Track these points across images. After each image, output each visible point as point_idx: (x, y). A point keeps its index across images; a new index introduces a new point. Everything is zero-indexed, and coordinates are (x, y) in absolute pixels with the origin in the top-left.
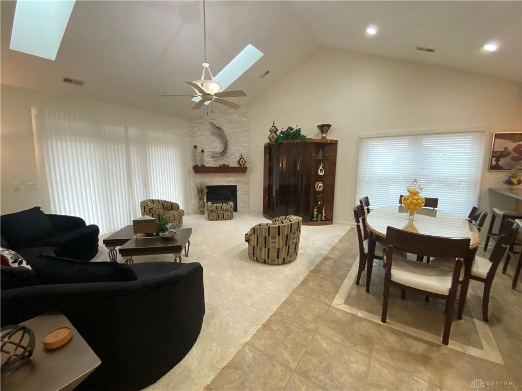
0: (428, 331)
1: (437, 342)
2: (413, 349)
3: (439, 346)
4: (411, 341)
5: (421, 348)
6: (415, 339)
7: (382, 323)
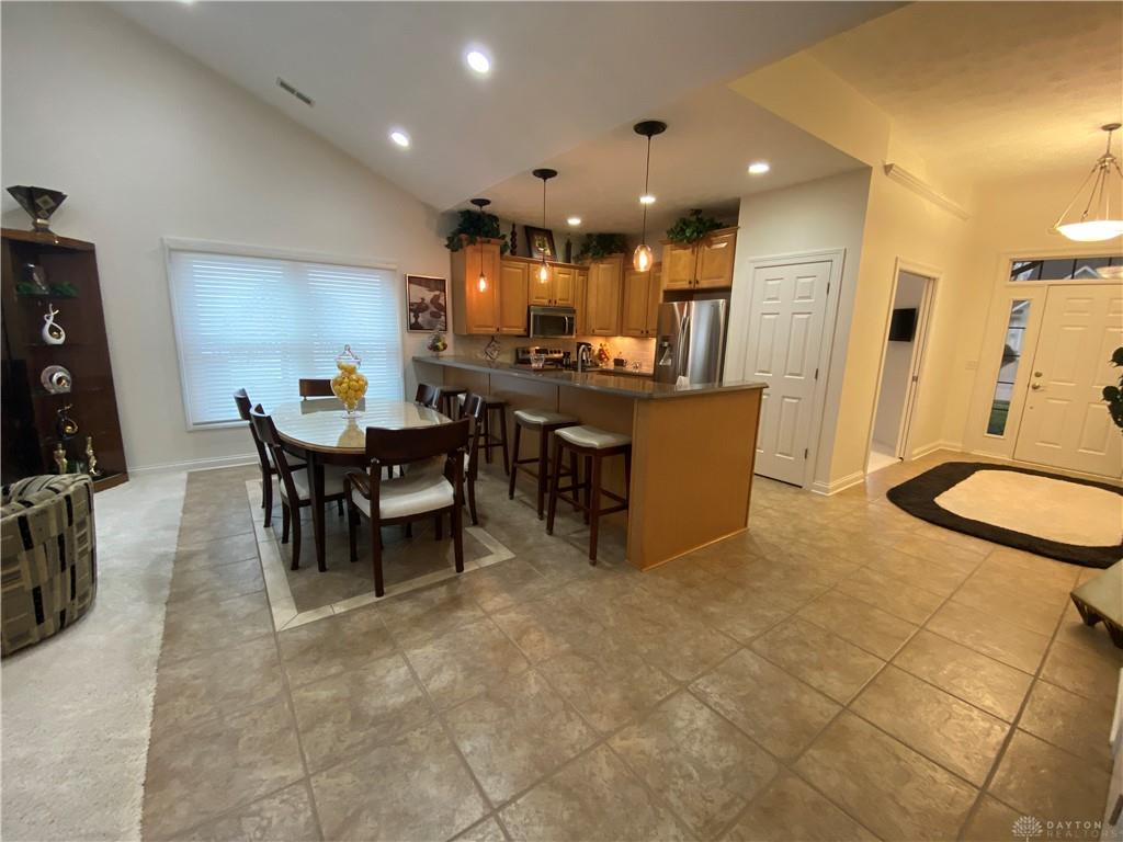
0: (435, 570)
1: (452, 575)
2: (437, 601)
3: (456, 578)
4: (426, 594)
5: (441, 593)
6: (430, 587)
7: (379, 599)
